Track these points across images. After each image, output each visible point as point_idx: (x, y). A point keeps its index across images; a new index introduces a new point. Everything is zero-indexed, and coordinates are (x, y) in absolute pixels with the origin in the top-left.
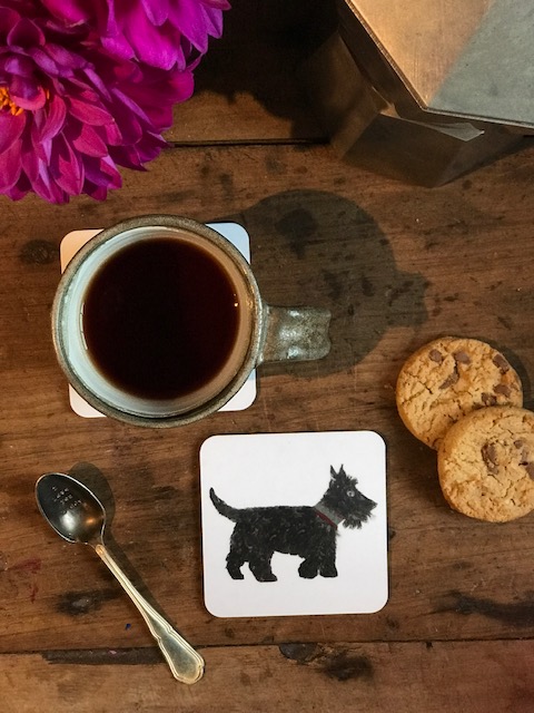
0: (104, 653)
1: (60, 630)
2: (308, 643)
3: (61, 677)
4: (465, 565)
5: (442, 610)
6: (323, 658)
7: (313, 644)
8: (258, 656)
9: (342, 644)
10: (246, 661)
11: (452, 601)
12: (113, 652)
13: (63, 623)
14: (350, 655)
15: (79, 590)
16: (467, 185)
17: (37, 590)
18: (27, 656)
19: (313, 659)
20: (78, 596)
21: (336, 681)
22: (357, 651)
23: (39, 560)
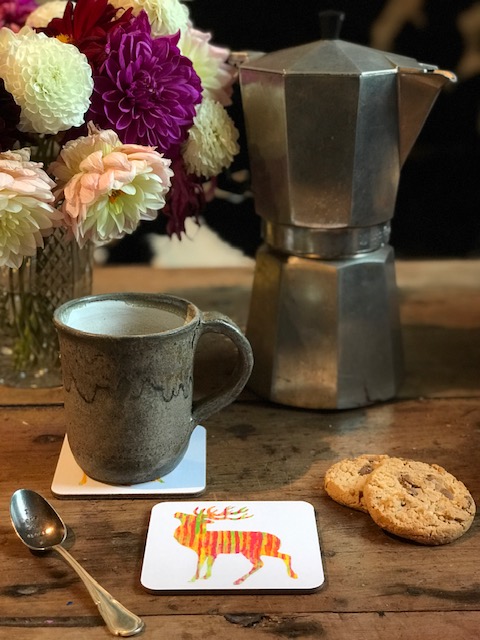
0: (39, 622)
4: (406, 570)
8: (201, 621)
10: (188, 625)
12: (50, 622)
14: (298, 621)
15: (27, 583)
20: (25, 587)
22: (306, 618)
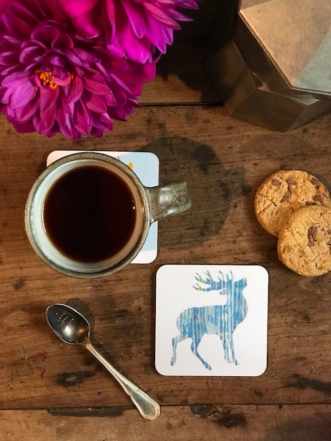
0: (85, 410)
1: (58, 396)
2: (207, 405)
3: (58, 424)
4: (302, 359)
5: (288, 386)
6: (216, 414)
7: (211, 405)
8: (177, 413)
9: (228, 406)
10: (170, 415)
11: (294, 381)
12: (90, 409)
13: (60, 391)
14: (233, 412)
15: (70, 371)
16: (305, 131)
17: (45, 371)
18: (38, 411)
19: (210, 414)
20: (69, 375)
21: (224, 428)
22: (237, 410)
23: (46, 353)
